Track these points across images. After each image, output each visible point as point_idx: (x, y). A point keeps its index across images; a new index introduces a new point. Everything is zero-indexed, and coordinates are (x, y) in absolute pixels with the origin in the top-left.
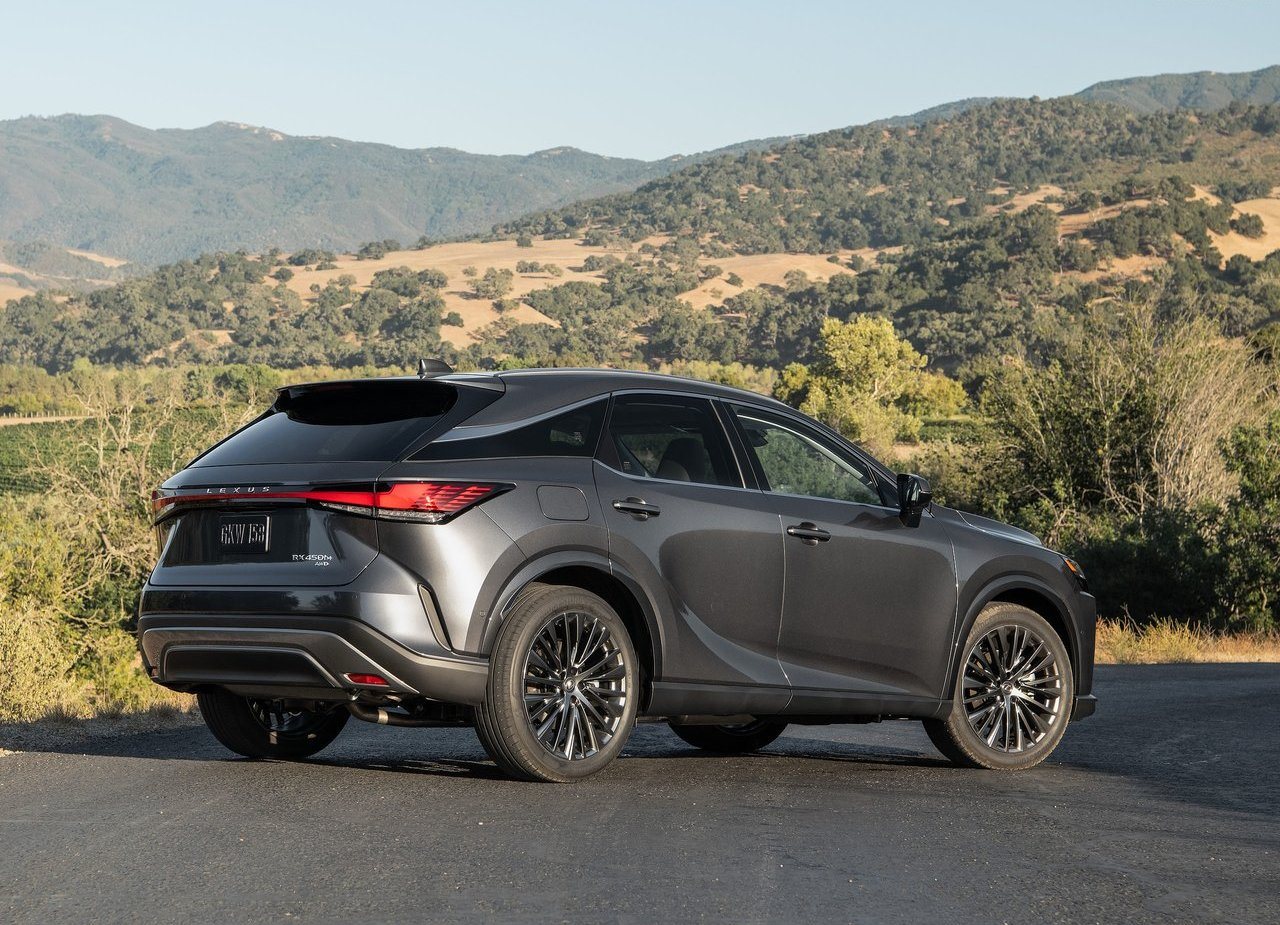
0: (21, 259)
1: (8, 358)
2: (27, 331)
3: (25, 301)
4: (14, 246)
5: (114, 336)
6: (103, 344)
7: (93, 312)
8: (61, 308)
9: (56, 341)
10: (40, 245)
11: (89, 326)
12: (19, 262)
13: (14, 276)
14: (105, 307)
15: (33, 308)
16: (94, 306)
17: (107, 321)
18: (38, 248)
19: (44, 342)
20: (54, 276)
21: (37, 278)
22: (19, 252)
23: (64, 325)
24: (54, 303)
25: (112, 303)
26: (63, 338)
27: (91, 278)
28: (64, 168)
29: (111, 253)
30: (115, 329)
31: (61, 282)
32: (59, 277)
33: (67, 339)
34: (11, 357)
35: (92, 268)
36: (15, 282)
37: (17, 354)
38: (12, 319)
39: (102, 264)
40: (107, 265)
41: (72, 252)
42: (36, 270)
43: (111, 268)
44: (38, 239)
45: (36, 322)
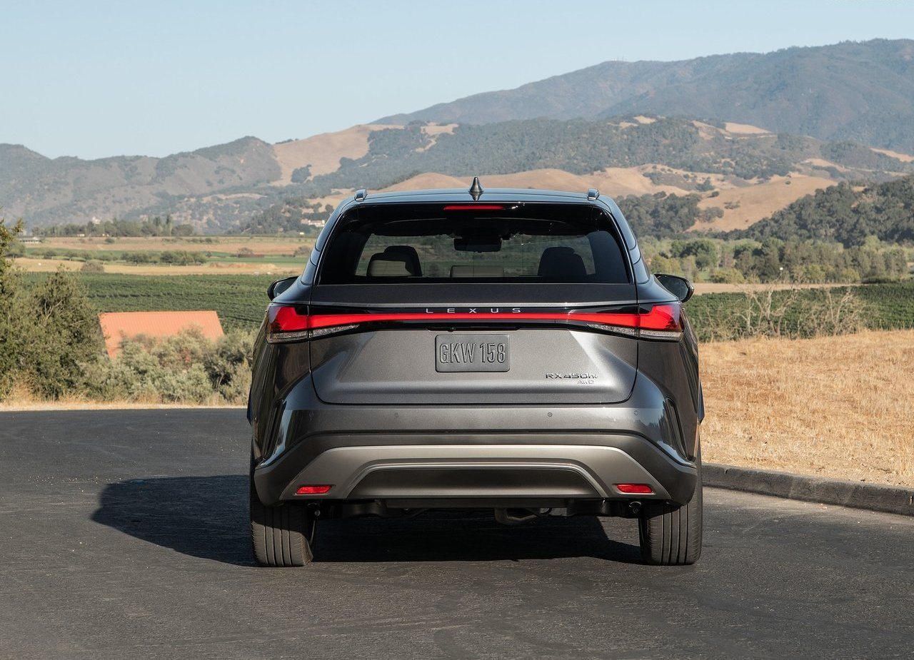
0: (834, 155)
1: (815, 234)
2: (831, 213)
3: (830, 189)
4: (829, 145)
5: (898, 219)
6: (889, 225)
7: (882, 199)
8: (857, 196)
9: (853, 221)
10: (849, 145)
11: (879, 210)
12: (832, 158)
13: (828, 169)
14: (893, 195)
15: (836, 196)
16: (884, 194)
17: (894, 207)
18: (847, 147)
19: (843, 222)
20: (859, 169)
21: (846, 170)
22: (832, 150)
23: (859, 210)
24: (852, 192)
25: (898, 193)
26: (858, 220)
27: (889, 170)
28: (871, 82)
29: (906, 151)
30: (899, 214)
31: (864, 173)
32: (863, 170)
33: (861, 220)
34: (817, 234)
35: (890, 163)
36: (828, 174)
37: (823, 232)
38: (819, 204)
39: (898, 160)
40: (902, 160)
41: (874, 150)
42: (845, 165)
43: (905, 163)
44: (849, 139)
45: (838, 206)
